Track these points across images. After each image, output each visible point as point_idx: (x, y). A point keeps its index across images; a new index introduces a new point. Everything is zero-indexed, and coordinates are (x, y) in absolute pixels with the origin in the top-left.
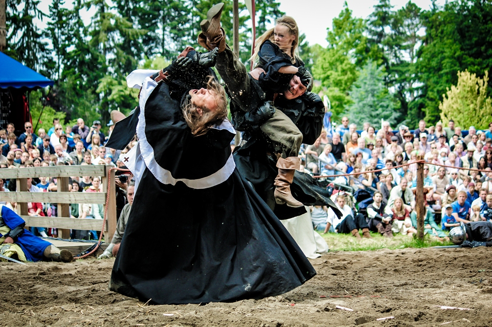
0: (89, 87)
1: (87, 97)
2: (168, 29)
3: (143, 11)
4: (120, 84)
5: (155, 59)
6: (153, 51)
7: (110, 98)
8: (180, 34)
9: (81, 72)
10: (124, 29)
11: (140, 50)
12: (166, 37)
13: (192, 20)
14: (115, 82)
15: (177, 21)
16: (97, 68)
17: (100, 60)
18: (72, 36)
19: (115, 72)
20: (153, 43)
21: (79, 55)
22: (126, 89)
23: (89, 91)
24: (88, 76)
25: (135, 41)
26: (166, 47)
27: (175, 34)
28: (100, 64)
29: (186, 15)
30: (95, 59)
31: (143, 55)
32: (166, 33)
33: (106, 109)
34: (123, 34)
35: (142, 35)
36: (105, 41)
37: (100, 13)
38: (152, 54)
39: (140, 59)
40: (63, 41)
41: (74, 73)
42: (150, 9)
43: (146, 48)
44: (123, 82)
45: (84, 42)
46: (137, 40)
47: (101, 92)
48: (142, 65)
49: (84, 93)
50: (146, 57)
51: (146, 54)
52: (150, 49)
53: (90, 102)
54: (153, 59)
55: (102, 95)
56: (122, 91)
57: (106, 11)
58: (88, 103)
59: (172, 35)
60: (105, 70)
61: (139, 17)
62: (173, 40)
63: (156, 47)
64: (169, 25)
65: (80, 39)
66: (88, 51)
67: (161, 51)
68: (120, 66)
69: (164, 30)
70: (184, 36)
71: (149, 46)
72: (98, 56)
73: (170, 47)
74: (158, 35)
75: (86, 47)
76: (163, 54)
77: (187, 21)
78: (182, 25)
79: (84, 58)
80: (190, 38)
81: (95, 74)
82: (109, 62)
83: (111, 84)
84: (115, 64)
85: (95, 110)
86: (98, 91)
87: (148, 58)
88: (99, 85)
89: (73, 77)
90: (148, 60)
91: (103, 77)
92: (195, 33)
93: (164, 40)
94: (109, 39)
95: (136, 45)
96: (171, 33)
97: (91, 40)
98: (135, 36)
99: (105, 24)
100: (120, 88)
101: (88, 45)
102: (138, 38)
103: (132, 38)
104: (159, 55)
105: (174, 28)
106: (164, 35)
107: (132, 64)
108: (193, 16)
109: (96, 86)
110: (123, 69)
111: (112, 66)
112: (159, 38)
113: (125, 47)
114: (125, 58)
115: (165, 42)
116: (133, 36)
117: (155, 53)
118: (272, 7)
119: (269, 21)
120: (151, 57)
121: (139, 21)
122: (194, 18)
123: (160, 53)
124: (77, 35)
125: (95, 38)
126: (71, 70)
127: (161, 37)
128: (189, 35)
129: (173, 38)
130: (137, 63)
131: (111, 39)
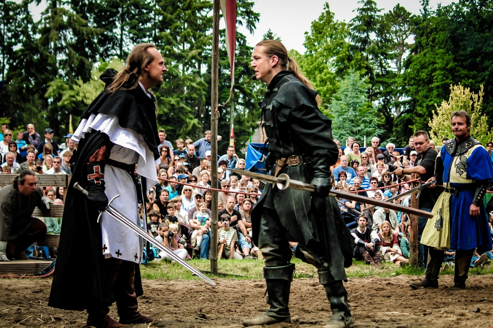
0: (37, 91)
1: (34, 102)
2: (127, 28)
3: (100, 8)
4: (71, 88)
5: (111, 62)
6: (109, 53)
7: (59, 104)
8: (140, 35)
9: (29, 74)
10: (77, 27)
11: (95, 51)
12: (124, 37)
13: (155, 19)
14: (67, 86)
15: (137, 19)
16: (47, 70)
17: (50, 61)
18: (20, 33)
19: (66, 74)
20: (109, 43)
21: (25, 55)
22: (78, 94)
23: (36, 96)
24: (36, 78)
25: (89, 40)
26: (125, 49)
27: (134, 34)
28: (50, 65)
29: (148, 13)
30: (44, 60)
31: (98, 56)
32: (124, 32)
33: (55, 117)
34: (76, 33)
35: (97, 35)
36: (56, 40)
37: (51, 8)
38: (108, 56)
39: (95, 61)
40: (9, 38)
41: (21, 74)
42: (107, 5)
43: (101, 49)
44: (75, 87)
45: (32, 40)
46: (92, 40)
47: (50, 97)
48: (97, 68)
49: (31, 97)
50: (102, 60)
51: (101, 55)
52: (107, 50)
53: (37, 107)
54: (109, 62)
55: (50, 100)
56: (73, 96)
57: (58, 6)
58: (34, 109)
59: (131, 35)
60: (55, 72)
61: (95, 14)
62: (131, 41)
63: (113, 48)
64: (128, 24)
65: (28, 37)
66: (36, 50)
67: (119, 52)
68: (72, 69)
69: (122, 29)
70: (145, 37)
71: (106, 47)
72: (48, 56)
73: (128, 49)
74: (116, 35)
75: (35, 46)
76: (120, 57)
77: (149, 20)
78: (143, 25)
79: (32, 58)
80: (151, 39)
81: (43, 77)
82: (60, 64)
83: (61, 88)
84: (67, 66)
85: (43, 117)
86: (46, 95)
87: (104, 60)
88: (48, 89)
89: (19, 79)
90: (103, 63)
91: (52, 80)
92: (157, 34)
93: (122, 40)
94: (60, 38)
95: (91, 45)
96: (130, 33)
97: (40, 39)
98: (90, 36)
99: (57, 21)
100: (72, 93)
101: (36, 44)
102: (94, 38)
103: (86, 38)
104: (116, 57)
105: (133, 27)
106: (122, 35)
107: (86, 66)
108: (155, 15)
109: (45, 90)
110: (75, 72)
111: (63, 69)
112: (117, 39)
113: (78, 47)
114: (77, 60)
115: (123, 43)
116: (88, 35)
117: (112, 55)
118: (244, 7)
119: (240, 22)
120: (108, 59)
121: (94, 19)
122: (157, 17)
123: (117, 55)
124: (25, 32)
125: (45, 36)
126: (17, 72)
127: (119, 37)
128: (150, 36)
129: (132, 38)
130: (91, 66)
131: (62, 38)
